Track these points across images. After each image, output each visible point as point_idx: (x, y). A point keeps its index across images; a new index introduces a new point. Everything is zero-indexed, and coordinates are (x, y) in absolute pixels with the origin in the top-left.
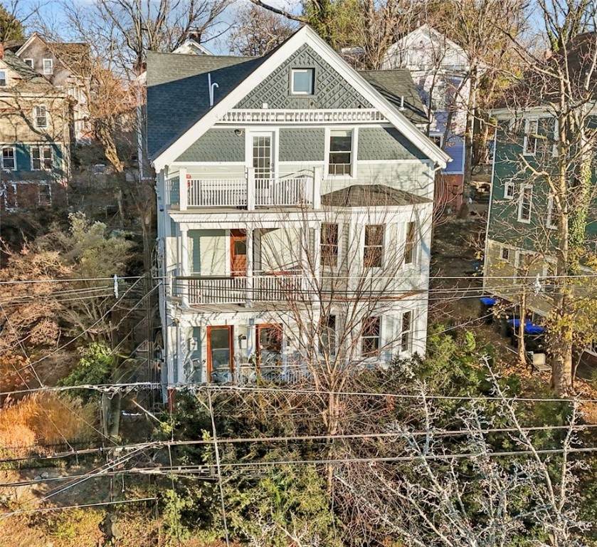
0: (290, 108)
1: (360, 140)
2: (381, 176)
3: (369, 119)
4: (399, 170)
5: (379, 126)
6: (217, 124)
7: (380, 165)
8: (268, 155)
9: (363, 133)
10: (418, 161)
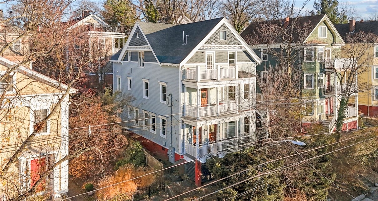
0: (220, 44)
1: (237, 55)
2: (243, 68)
3: (239, 48)
4: (248, 65)
5: (242, 51)
6: (199, 50)
7: (243, 64)
8: (211, 61)
9: (238, 53)
10: (252, 63)
